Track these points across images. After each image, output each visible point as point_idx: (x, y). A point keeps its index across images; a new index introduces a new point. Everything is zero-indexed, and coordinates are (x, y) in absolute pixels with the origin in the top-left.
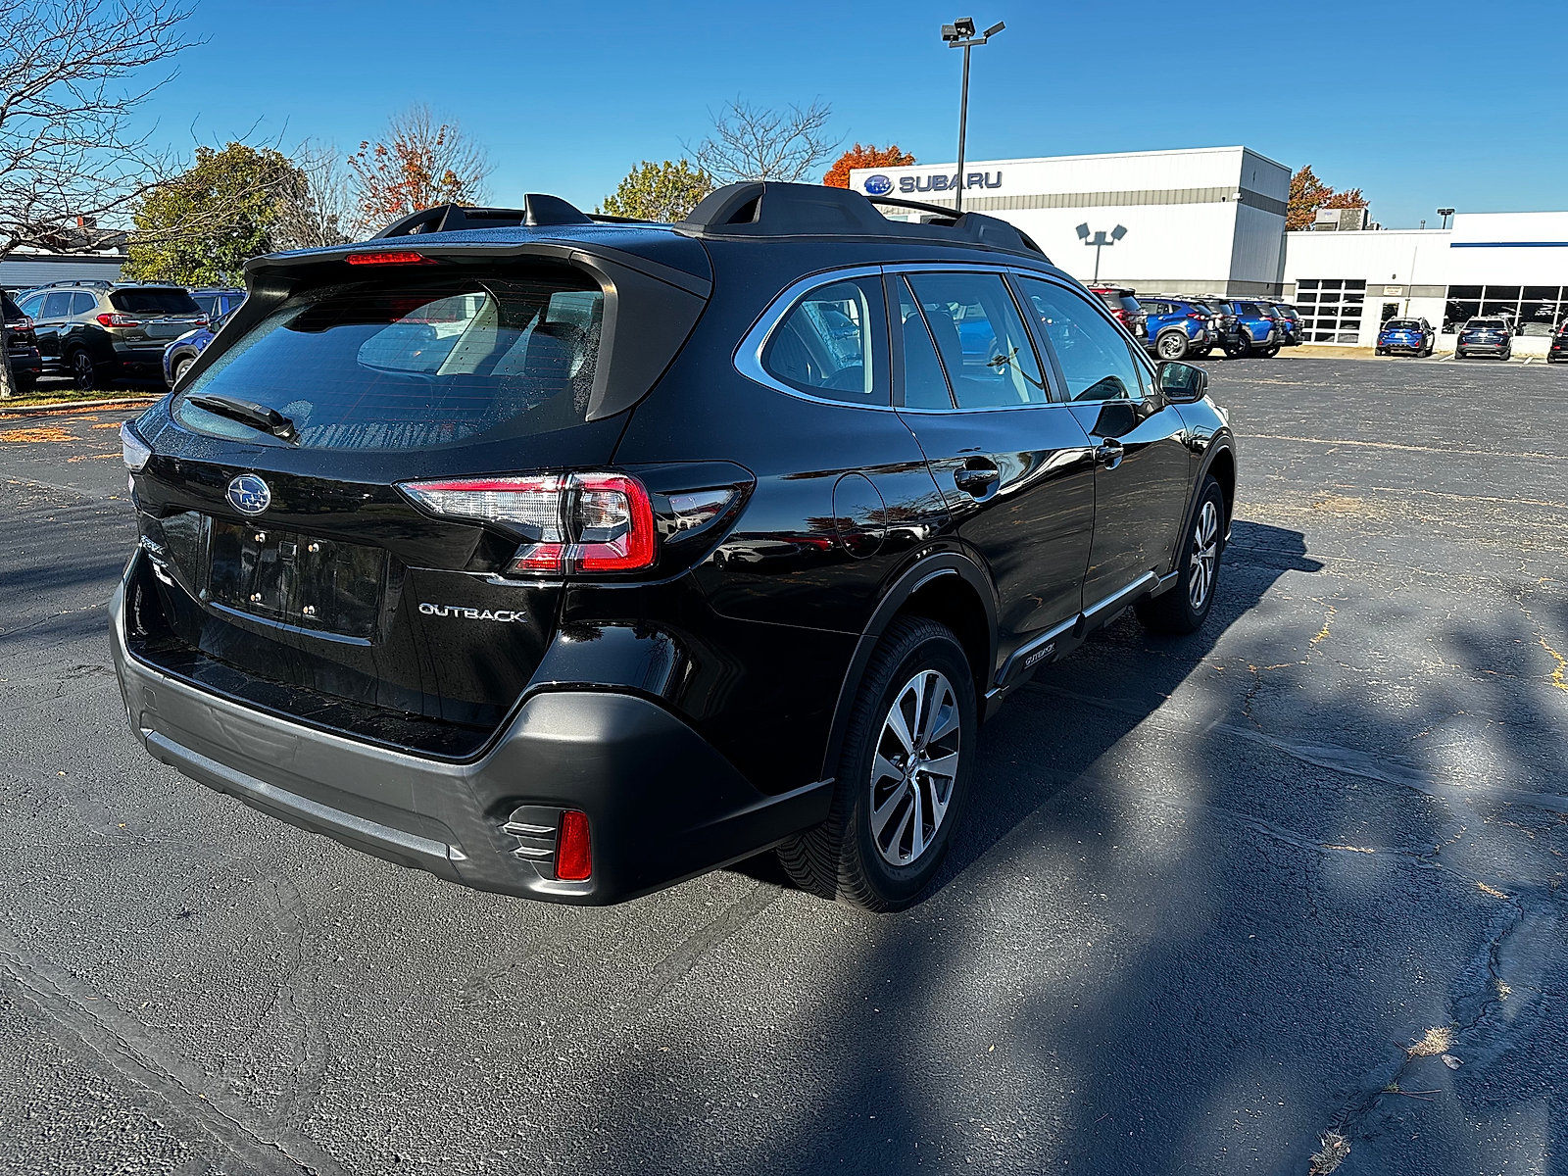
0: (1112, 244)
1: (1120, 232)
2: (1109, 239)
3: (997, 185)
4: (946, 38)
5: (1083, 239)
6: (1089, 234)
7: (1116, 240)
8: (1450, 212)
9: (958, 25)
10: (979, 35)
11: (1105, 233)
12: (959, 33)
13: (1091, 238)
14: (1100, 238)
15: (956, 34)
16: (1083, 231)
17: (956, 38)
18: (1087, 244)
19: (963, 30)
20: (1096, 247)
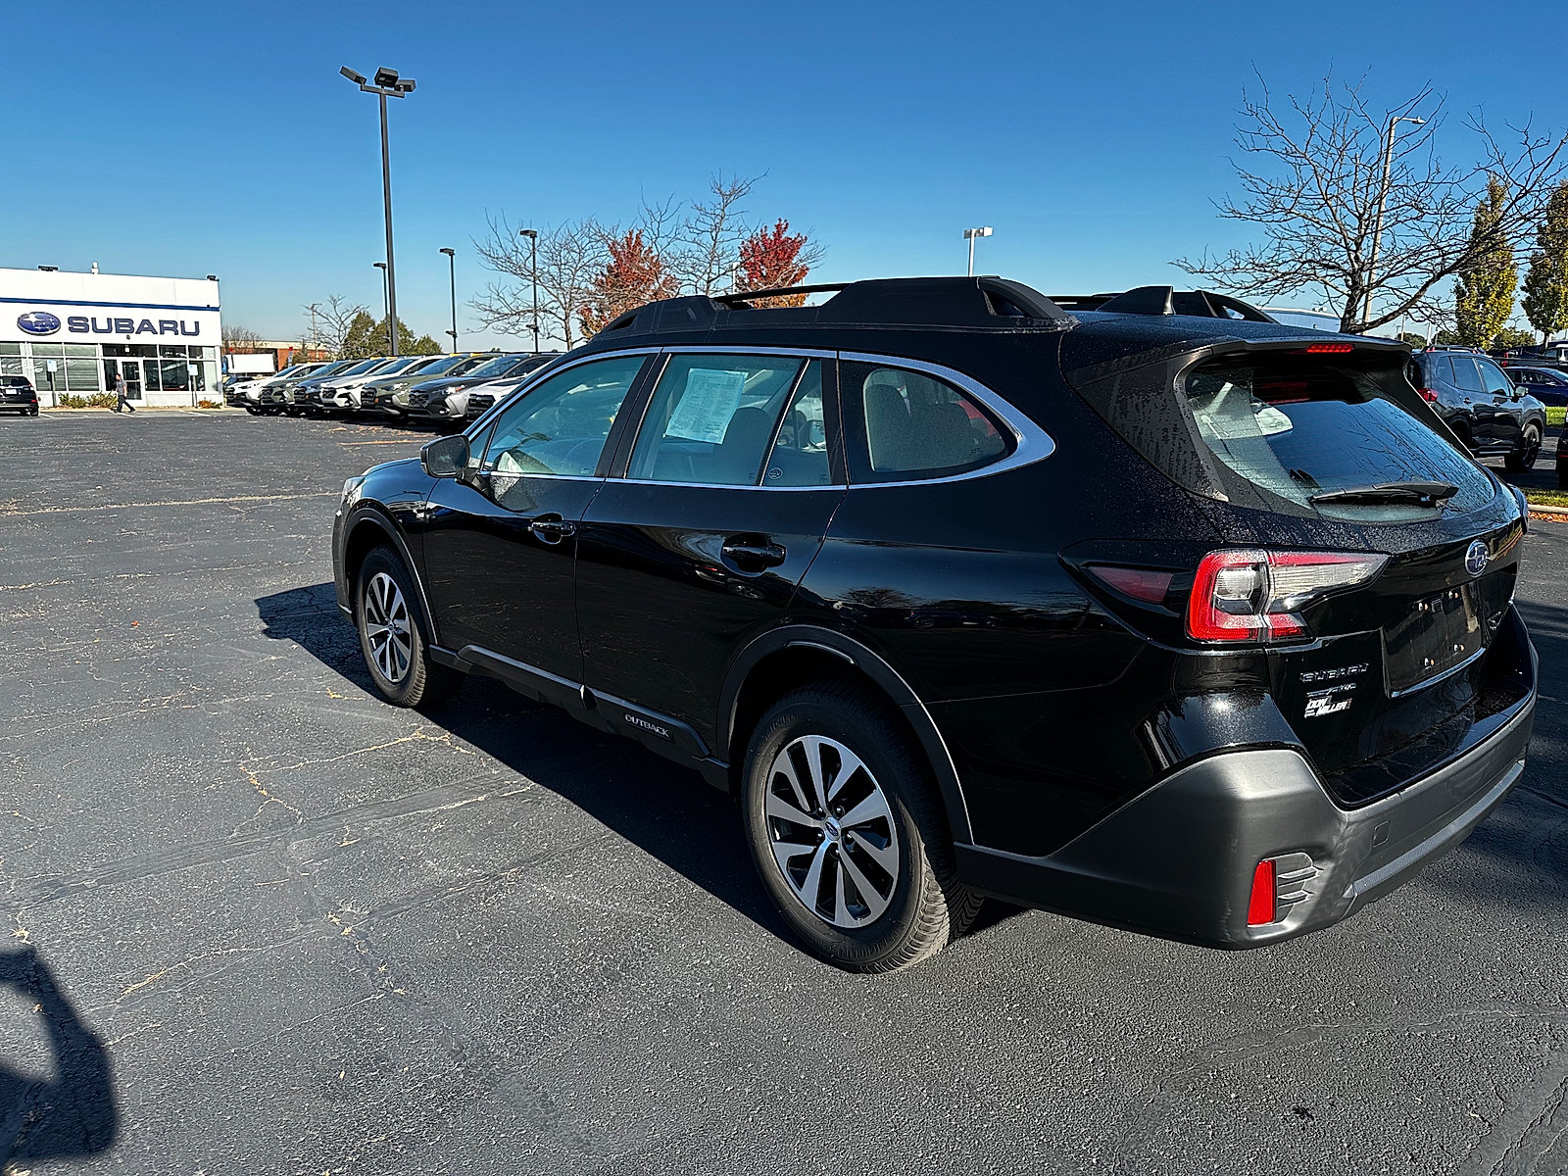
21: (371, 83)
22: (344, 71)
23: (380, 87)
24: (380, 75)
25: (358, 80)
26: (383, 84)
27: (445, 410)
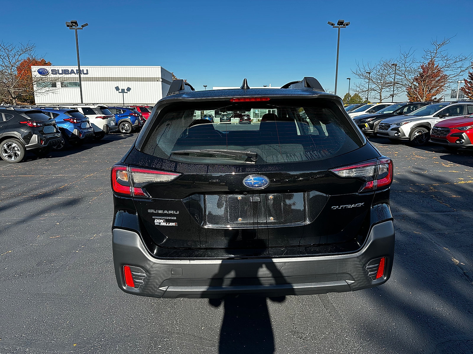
0: (127, 93)
1: (129, 89)
2: (126, 91)
3: (87, 73)
4: (68, 26)
5: (118, 91)
6: (119, 89)
7: (128, 92)
8: (206, 86)
9: (72, 22)
10: (80, 26)
11: (124, 89)
12: (73, 25)
13: (120, 91)
14: (123, 91)
15: (72, 25)
16: (117, 88)
17: (71, 26)
18: (119, 92)
19: (74, 24)
20: (122, 93)
21: (336, 25)
22: (329, 23)
23: (339, 26)
24: (339, 22)
25: (332, 25)
26: (340, 25)
27: (364, 128)
